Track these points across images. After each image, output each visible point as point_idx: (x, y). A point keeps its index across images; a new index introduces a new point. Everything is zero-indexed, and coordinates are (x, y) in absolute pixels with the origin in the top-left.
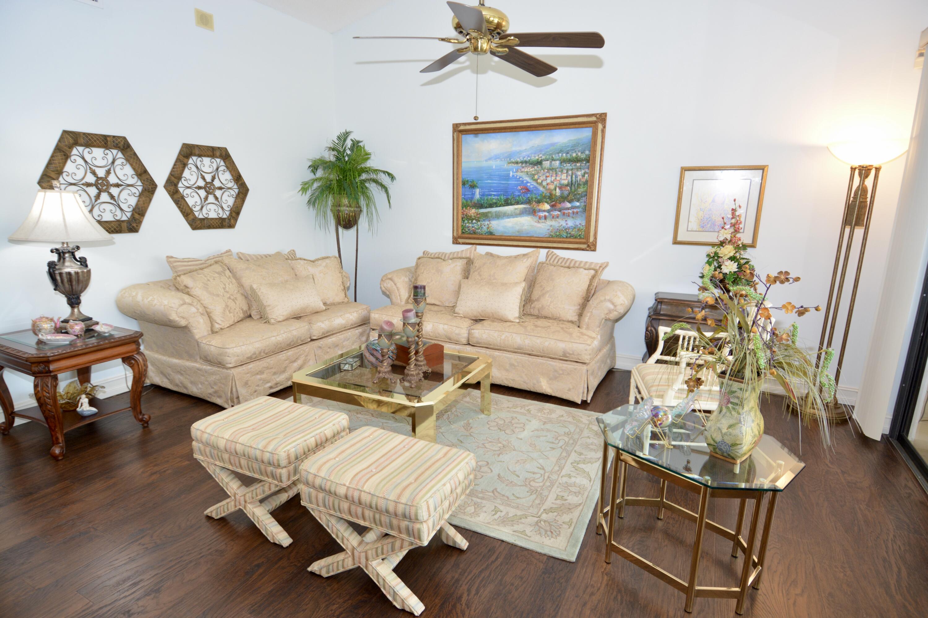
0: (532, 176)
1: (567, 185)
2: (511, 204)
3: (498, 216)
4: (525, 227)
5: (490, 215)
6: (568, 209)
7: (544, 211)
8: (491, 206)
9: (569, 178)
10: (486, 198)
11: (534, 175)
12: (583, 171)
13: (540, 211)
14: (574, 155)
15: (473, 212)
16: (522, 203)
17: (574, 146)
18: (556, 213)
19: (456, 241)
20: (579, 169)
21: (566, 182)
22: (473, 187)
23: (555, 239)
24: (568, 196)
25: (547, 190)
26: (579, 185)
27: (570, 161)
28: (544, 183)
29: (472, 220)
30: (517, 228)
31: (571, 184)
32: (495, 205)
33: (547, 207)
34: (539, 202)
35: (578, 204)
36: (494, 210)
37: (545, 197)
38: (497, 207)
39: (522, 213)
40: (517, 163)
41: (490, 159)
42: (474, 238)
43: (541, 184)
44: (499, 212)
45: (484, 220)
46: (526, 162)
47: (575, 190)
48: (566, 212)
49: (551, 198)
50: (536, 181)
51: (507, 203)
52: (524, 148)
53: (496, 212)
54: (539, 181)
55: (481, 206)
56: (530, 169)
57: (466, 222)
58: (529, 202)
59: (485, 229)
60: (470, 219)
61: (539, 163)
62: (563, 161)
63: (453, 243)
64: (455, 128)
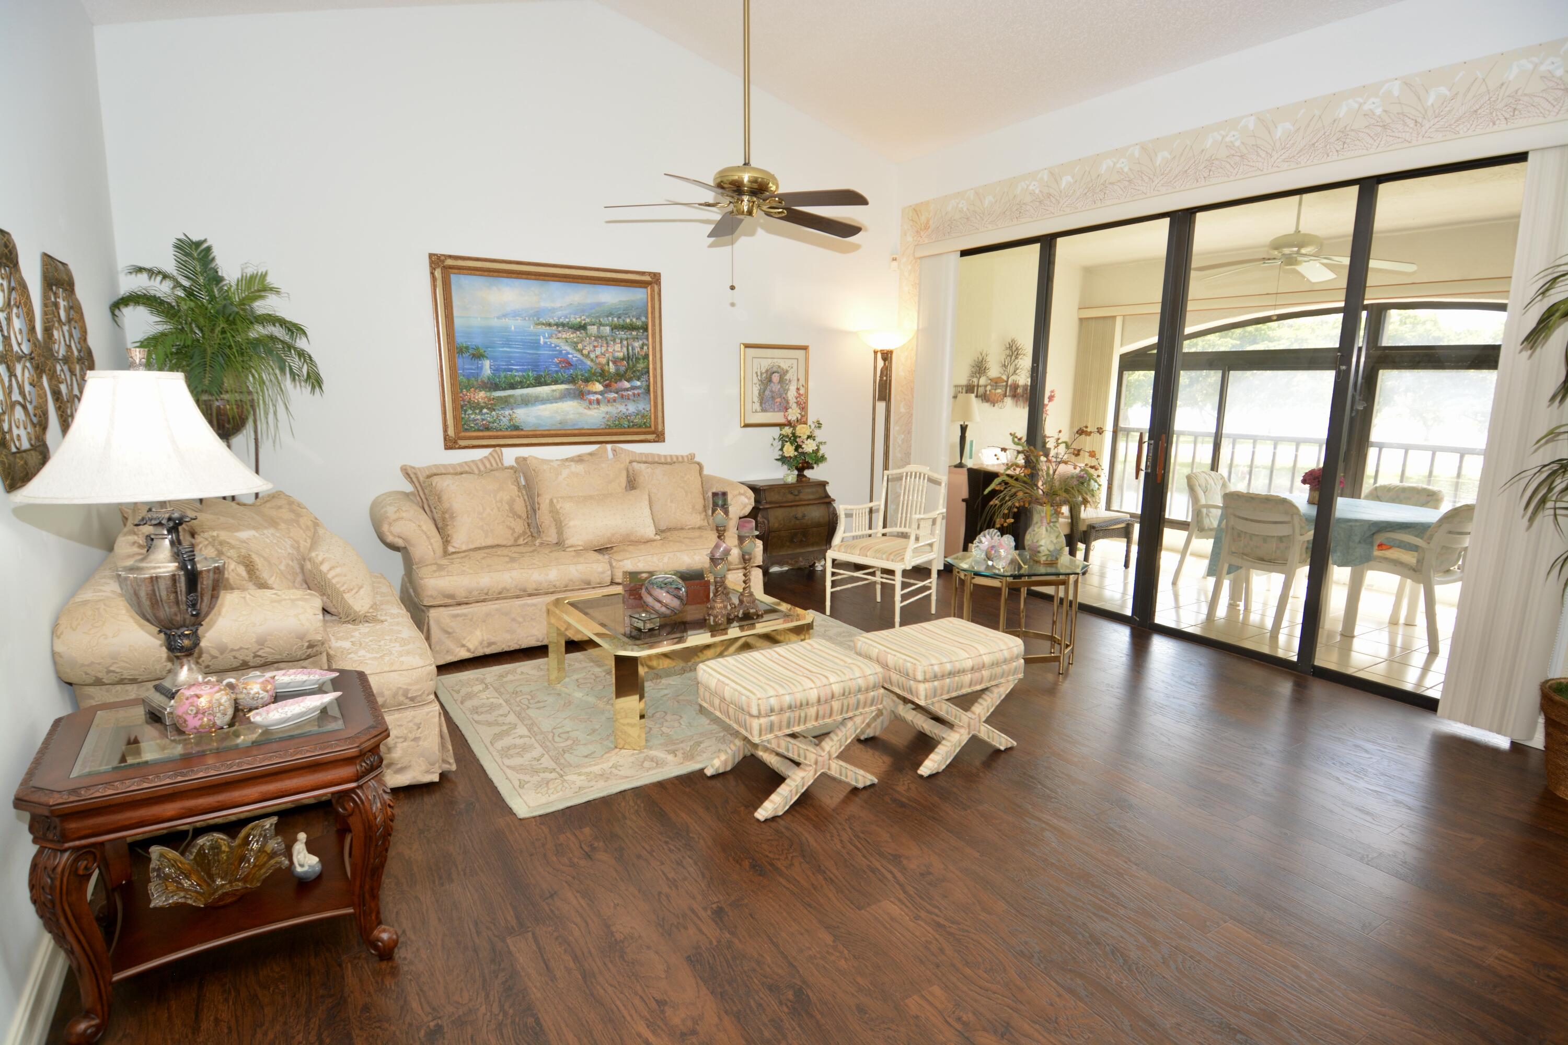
0: (574, 345)
1: (623, 359)
2: (546, 384)
3: (526, 402)
4: (572, 416)
5: (512, 400)
6: (627, 390)
7: (596, 393)
8: (512, 386)
9: (625, 349)
10: (502, 375)
11: (577, 343)
12: (641, 342)
13: (589, 393)
14: (628, 321)
15: (481, 396)
16: (562, 383)
17: (626, 311)
18: (613, 395)
19: (450, 444)
20: (636, 339)
21: (620, 355)
22: (478, 356)
23: (615, 431)
24: (625, 372)
25: (596, 364)
26: (637, 359)
27: (624, 327)
28: (592, 355)
29: (482, 408)
30: (559, 418)
31: (627, 358)
32: (522, 385)
33: (599, 387)
34: (587, 380)
35: (638, 383)
36: (518, 392)
37: (594, 374)
38: (522, 387)
39: (563, 397)
40: (550, 325)
41: (505, 316)
42: (490, 438)
43: (587, 356)
44: (527, 395)
45: (502, 408)
46: (563, 325)
47: (634, 366)
48: (625, 393)
49: (602, 376)
50: (580, 351)
51: (539, 382)
52: (557, 304)
53: (521, 396)
54: (585, 352)
55: (496, 387)
56: (570, 335)
57: (470, 412)
58: (572, 380)
59: (505, 422)
60: (477, 407)
61: (582, 327)
62: (614, 328)
63: (447, 447)
64: (437, 261)
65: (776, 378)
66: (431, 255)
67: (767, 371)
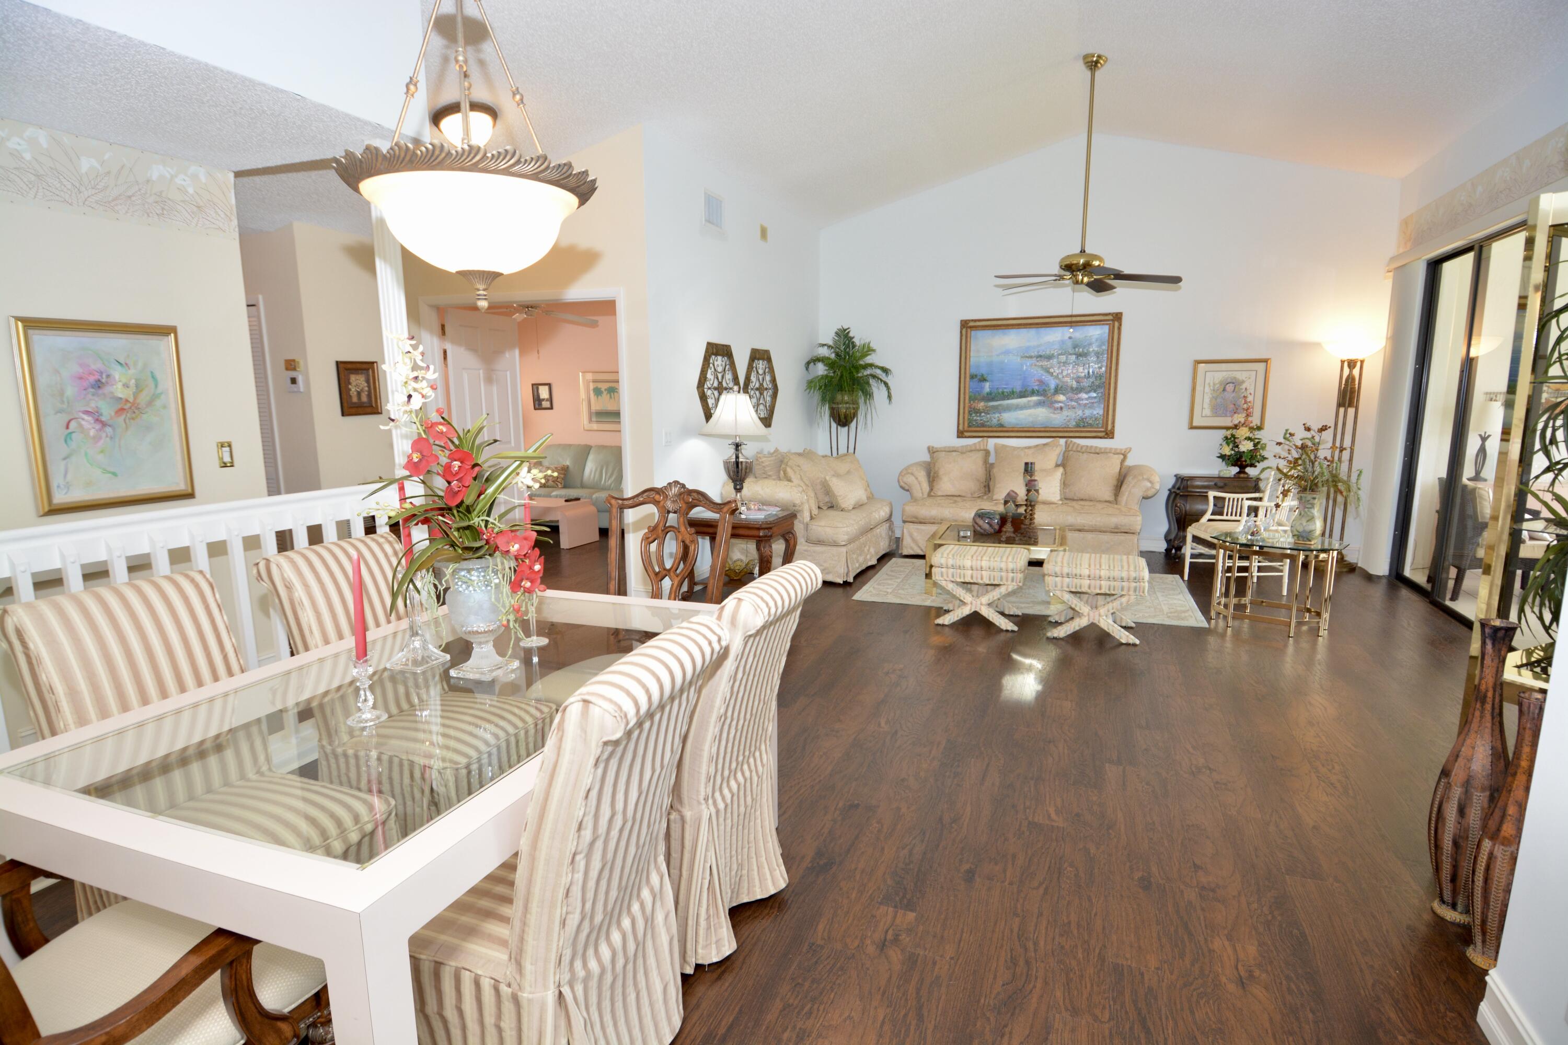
3: (1009, 409)
5: (1000, 408)
6: (1085, 399)
7: (1060, 402)
13: (1055, 402)
15: (981, 405)
18: (1073, 403)
19: (961, 434)
22: (983, 379)
23: (1074, 429)
30: (1031, 419)
33: (1063, 398)
35: (1095, 395)
36: (1006, 402)
40: (1031, 357)
42: (984, 431)
45: (994, 413)
48: (1083, 402)
57: (974, 415)
59: (995, 421)
60: (978, 412)
63: (958, 437)
64: (964, 324)
65: (1230, 388)
66: (962, 321)
67: (1221, 383)
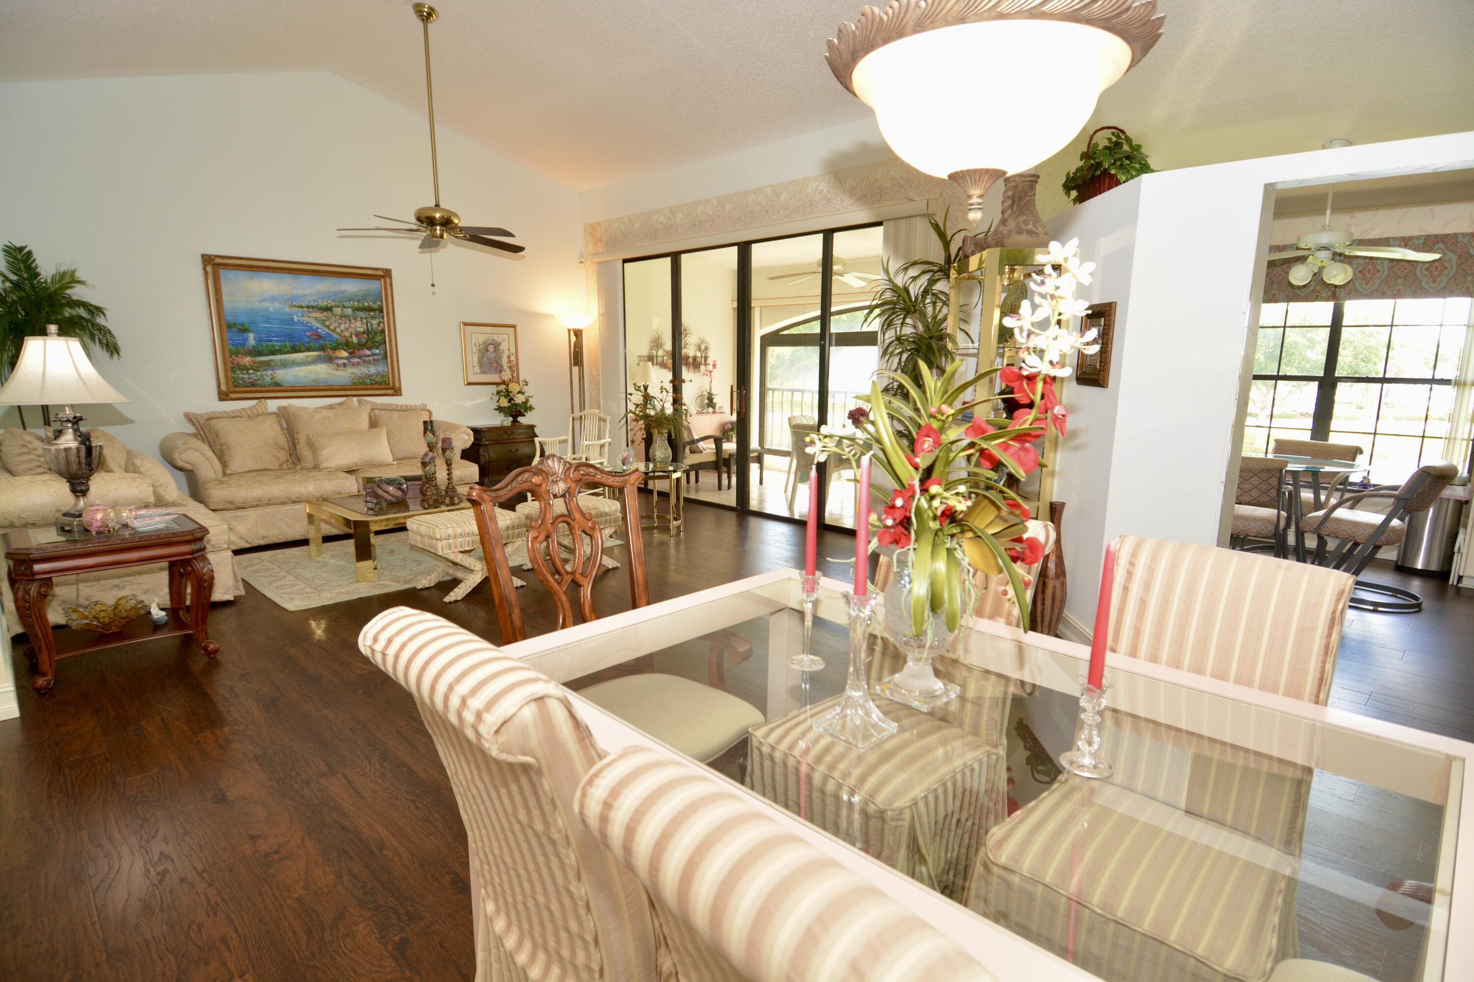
0: (323, 322)
1: (363, 333)
2: (300, 351)
3: (285, 365)
4: (323, 376)
5: (273, 364)
6: (368, 356)
7: (342, 358)
8: (273, 353)
9: (365, 326)
10: (264, 344)
11: (324, 321)
12: (378, 321)
13: (337, 358)
14: (366, 304)
15: (247, 360)
16: (314, 350)
17: (365, 297)
18: (356, 360)
19: (223, 396)
20: (374, 318)
21: (361, 330)
22: (244, 330)
23: (360, 387)
24: (366, 343)
25: (341, 336)
26: (376, 333)
27: (363, 309)
28: (338, 330)
29: (248, 370)
30: (312, 377)
31: (367, 332)
32: (280, 352)
33: (344, 354)
34: (334, 349)
35: (377, 351)
36: (278, 357)
37: (341, 344)
38: (281, 354)
39: (316, 361)
40: (302, 307)
41: (265, 300)
42: (256, 392)
43: (334, 331)
44: (285, 360)
45: (265, 370)
46: (313, 307)
47: (373, 338)
48: (366, 359)
49: (347, 345)
50: (328, 327)
51: (295, 350)
52: (308, 292)
53: (281, 360)
54: (332, 327)
55: (260, 354)
56: (318, 315)
57: (239, 372)
58: (322, 348)
59: (268, 380)
60: (244, 369)
61: (328, 309)
62: (355, 309)
63: (221, 399)
64: (207, 260)
65: (491, 348)
66: (203, 256)
67: (484, 343)
